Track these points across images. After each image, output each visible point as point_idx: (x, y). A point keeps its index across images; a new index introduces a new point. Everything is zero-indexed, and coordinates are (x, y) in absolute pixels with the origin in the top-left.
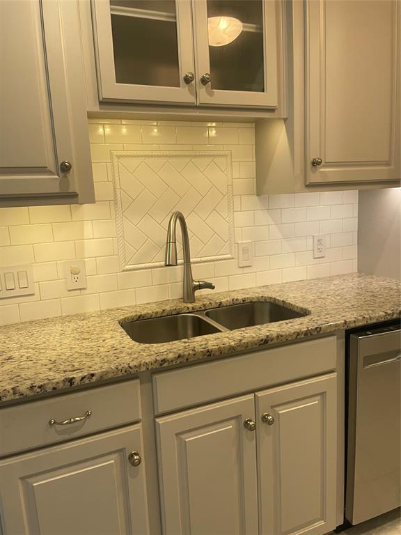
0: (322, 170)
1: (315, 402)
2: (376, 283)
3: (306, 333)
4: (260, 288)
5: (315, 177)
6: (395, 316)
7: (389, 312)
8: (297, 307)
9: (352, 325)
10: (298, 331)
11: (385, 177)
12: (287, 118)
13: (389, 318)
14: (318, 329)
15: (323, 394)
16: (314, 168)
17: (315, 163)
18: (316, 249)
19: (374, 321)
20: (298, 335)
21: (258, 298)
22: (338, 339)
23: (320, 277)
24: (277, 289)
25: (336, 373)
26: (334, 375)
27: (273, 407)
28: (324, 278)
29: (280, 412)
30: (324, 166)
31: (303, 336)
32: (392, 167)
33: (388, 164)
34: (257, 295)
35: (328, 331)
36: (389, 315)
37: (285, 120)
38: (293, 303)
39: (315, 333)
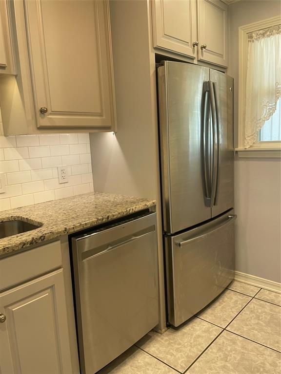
0: (49, 117)
1: (45, 295)
2: (102, 198)
3: (31, 243)
4: (14, 209)
5: (44, 122)
6: (104, 220)
7: (100, 218)
8: (36, 222)
9: (72, 231)
10: (24, 242)
11: (99, 124)
12: (17, 75)
13: (100, 222)
14: (43, 238)
15: (52, 287)
16: (43, 115)
17: (43, 112)
18: (60, 177)
19: (89, 226)
20: (24, 245)
21: (8, 218)
22: (61, 243)
23: (65, 197)
24: (27, 209)
25: (62, 269)
26: (61, 270)
27: (6, 307)
28: (69, 197)
29: (13, 310)
30: (50, 114)
31: (28, 245)
32: (104, 118)
33: (101, 115)
34: (7, 216)
35: (51, 238)
36: (100, 220)
37: (16, 76)
38: (33, 220)
39: (40, 241)
